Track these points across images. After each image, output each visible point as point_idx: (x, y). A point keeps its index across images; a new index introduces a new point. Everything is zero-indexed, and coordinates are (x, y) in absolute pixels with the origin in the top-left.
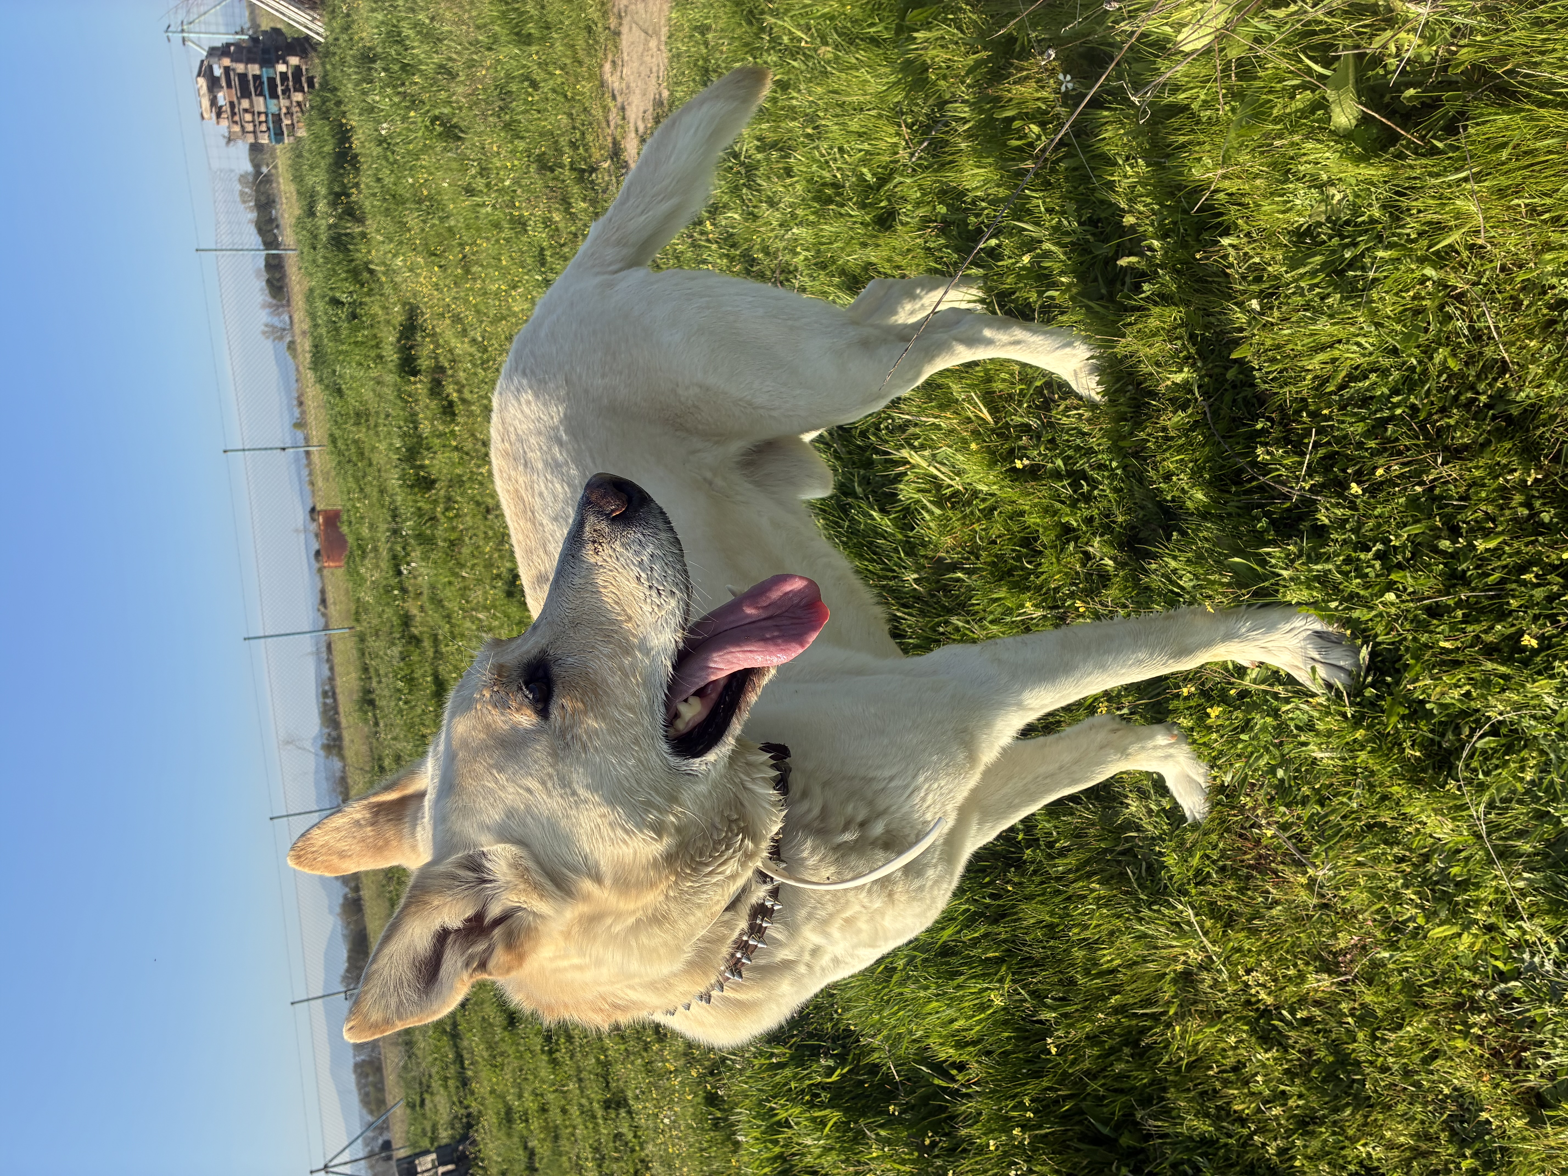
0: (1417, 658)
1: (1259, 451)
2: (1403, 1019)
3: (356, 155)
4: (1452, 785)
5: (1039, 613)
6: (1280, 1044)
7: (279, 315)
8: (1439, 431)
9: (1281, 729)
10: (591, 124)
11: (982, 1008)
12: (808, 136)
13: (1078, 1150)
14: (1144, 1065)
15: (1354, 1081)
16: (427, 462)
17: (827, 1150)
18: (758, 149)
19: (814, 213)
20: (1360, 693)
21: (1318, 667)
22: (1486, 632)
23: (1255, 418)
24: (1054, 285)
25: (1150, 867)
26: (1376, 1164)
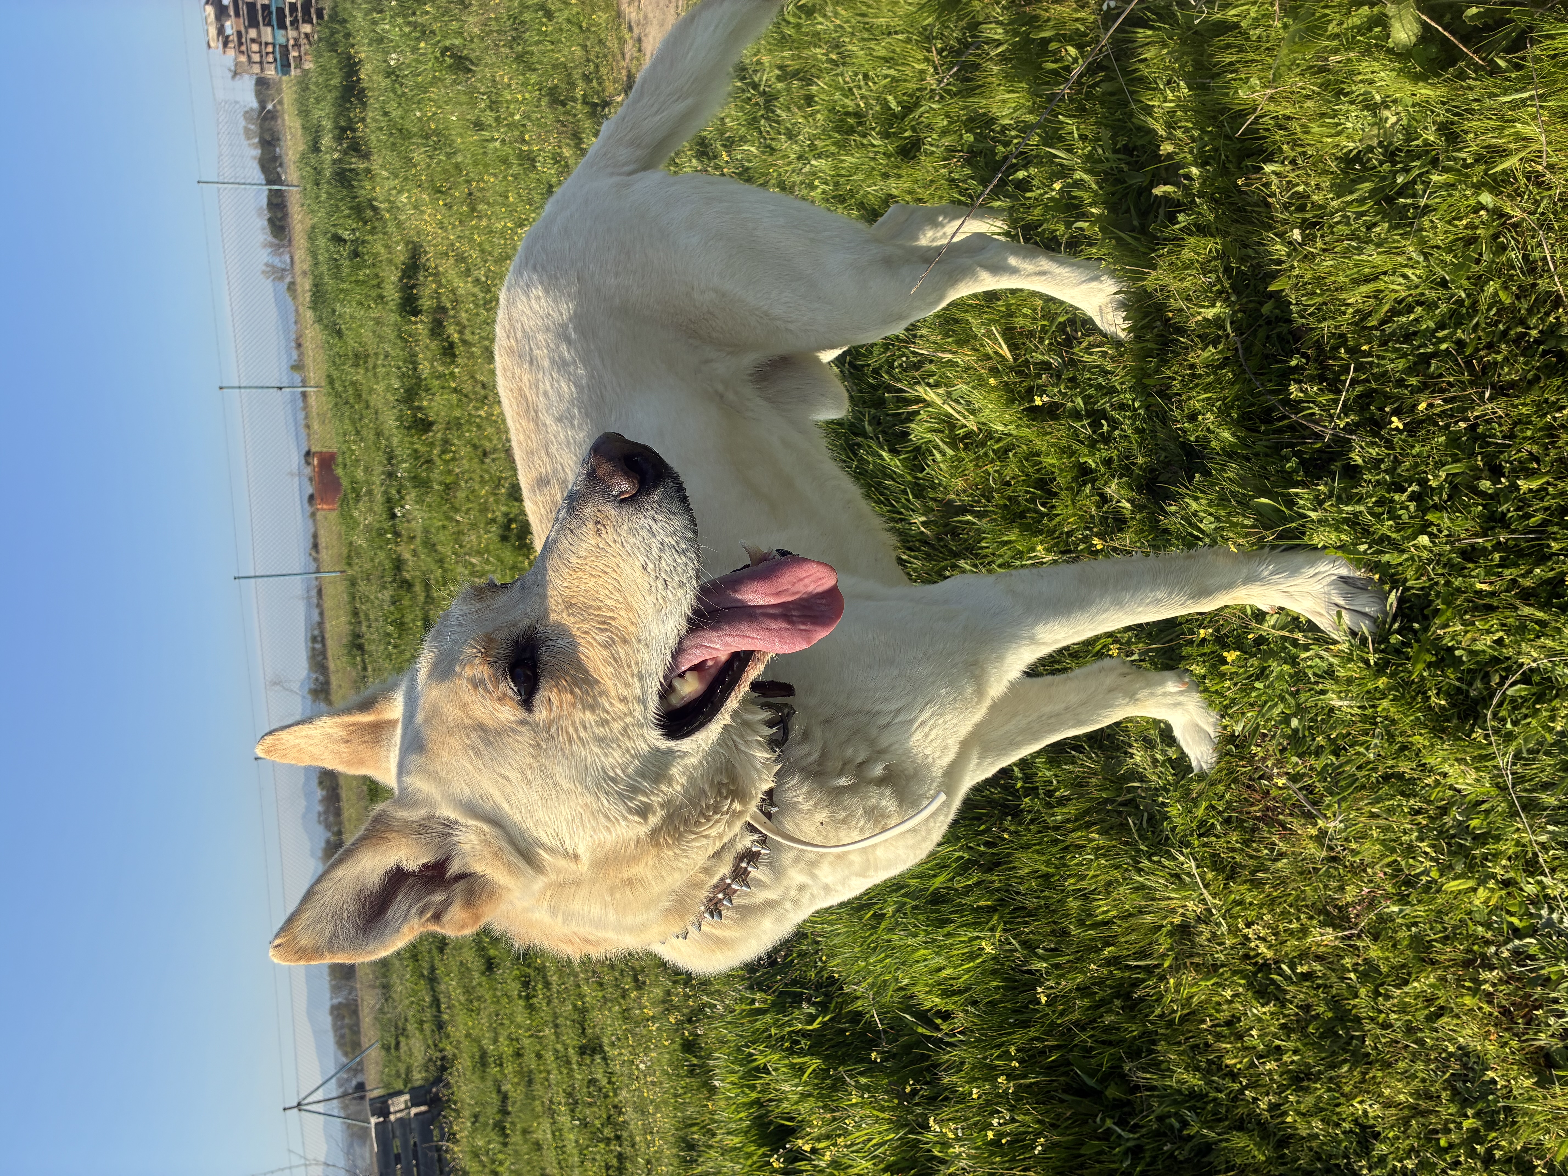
0: (1448, 604)
1: (1293, 388)
2: (1409, 974)
3: (364, 90)
4: (1478, 733)
5: (1050, 557)
6: (1277, 999)
7: (280, 255)
8: (1485, 368)
9: (1299, 677)
10: (605, 56)
11: (972, 957)
12: (832, 61)
13: (1062, 1101)
14: (1134, 1017)
15: (1353, 1037)
16: (425, 403)
17: (804, 1096)
18: (779, 79)
19: (834, 144)
20: (1385, 640)
21: (1344, 612)
22: (1523, 576)
23: (1290, 355)
24: (1084, 216)
25: (1151, 818)
26: (1372, 1122)
